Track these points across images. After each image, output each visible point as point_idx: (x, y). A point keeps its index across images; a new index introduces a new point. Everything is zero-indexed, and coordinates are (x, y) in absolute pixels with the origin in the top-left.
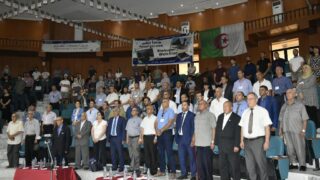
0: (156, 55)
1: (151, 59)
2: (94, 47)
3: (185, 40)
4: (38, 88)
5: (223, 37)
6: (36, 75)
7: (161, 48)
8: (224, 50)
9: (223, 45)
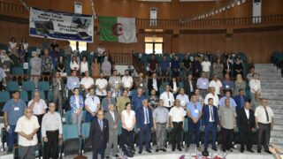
1: (51, 32)
3: (86, 21)
5: (119, 26)
7: (61, 23)
8: (120, 37)
9: (119, 32)
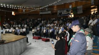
0: (63, 14)
2: (50, 12)
4: (39, 22)
6: (38, 19)
